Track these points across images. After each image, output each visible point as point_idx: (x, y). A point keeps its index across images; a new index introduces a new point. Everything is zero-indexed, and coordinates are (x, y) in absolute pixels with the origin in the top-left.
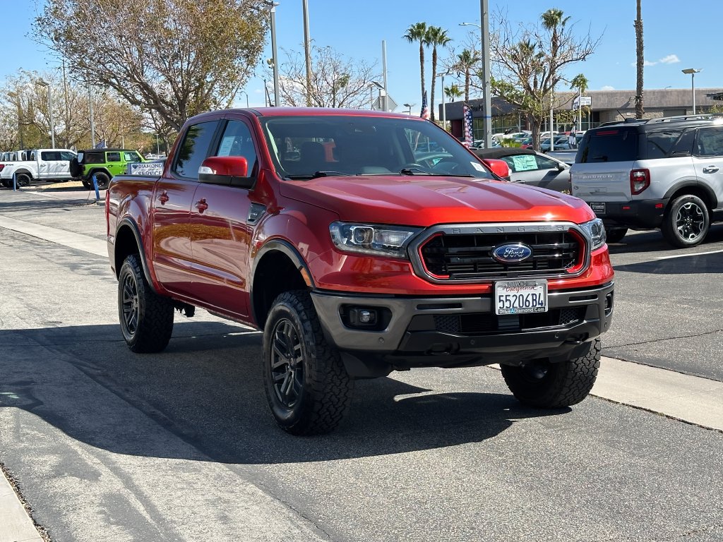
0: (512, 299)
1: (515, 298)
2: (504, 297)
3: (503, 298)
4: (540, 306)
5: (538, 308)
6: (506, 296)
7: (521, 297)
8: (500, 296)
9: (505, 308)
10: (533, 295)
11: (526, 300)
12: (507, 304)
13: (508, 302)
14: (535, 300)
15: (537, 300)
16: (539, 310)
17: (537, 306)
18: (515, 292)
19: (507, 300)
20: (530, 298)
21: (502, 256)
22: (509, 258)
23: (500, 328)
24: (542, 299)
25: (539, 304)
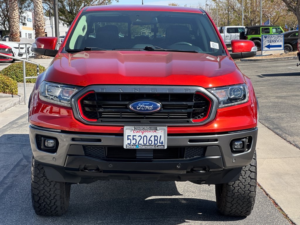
0: (138, 139)
1: (140, 138)
2: (132, 136)
3: (131, 138)
4: (161, 144)
5: (158, 146)
6: (133, 136)
7: (145, 138)
8: (128, 136)
9: (132, 144)
10: (155, 136)
11: (150, 140)
12: (134, 142)
13: (135, 140)
14: (157, 140)
15: (158, 140)
16: (160, 148)
17: (158, 144)
18: (140, 134)
19: (133, 139)
20: (152, 139)
21: (135, 108)
22: (140, 110)
23: (137, 157)
24: (162, 139)
25: (160, 143)
